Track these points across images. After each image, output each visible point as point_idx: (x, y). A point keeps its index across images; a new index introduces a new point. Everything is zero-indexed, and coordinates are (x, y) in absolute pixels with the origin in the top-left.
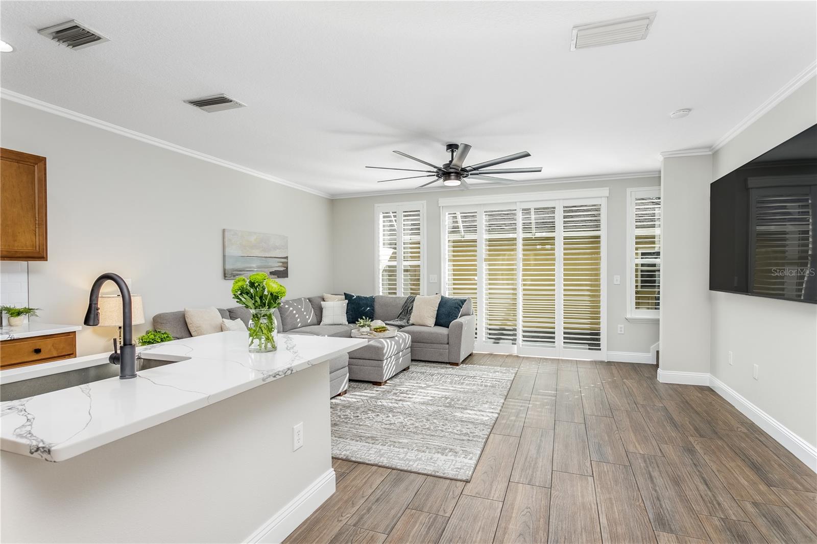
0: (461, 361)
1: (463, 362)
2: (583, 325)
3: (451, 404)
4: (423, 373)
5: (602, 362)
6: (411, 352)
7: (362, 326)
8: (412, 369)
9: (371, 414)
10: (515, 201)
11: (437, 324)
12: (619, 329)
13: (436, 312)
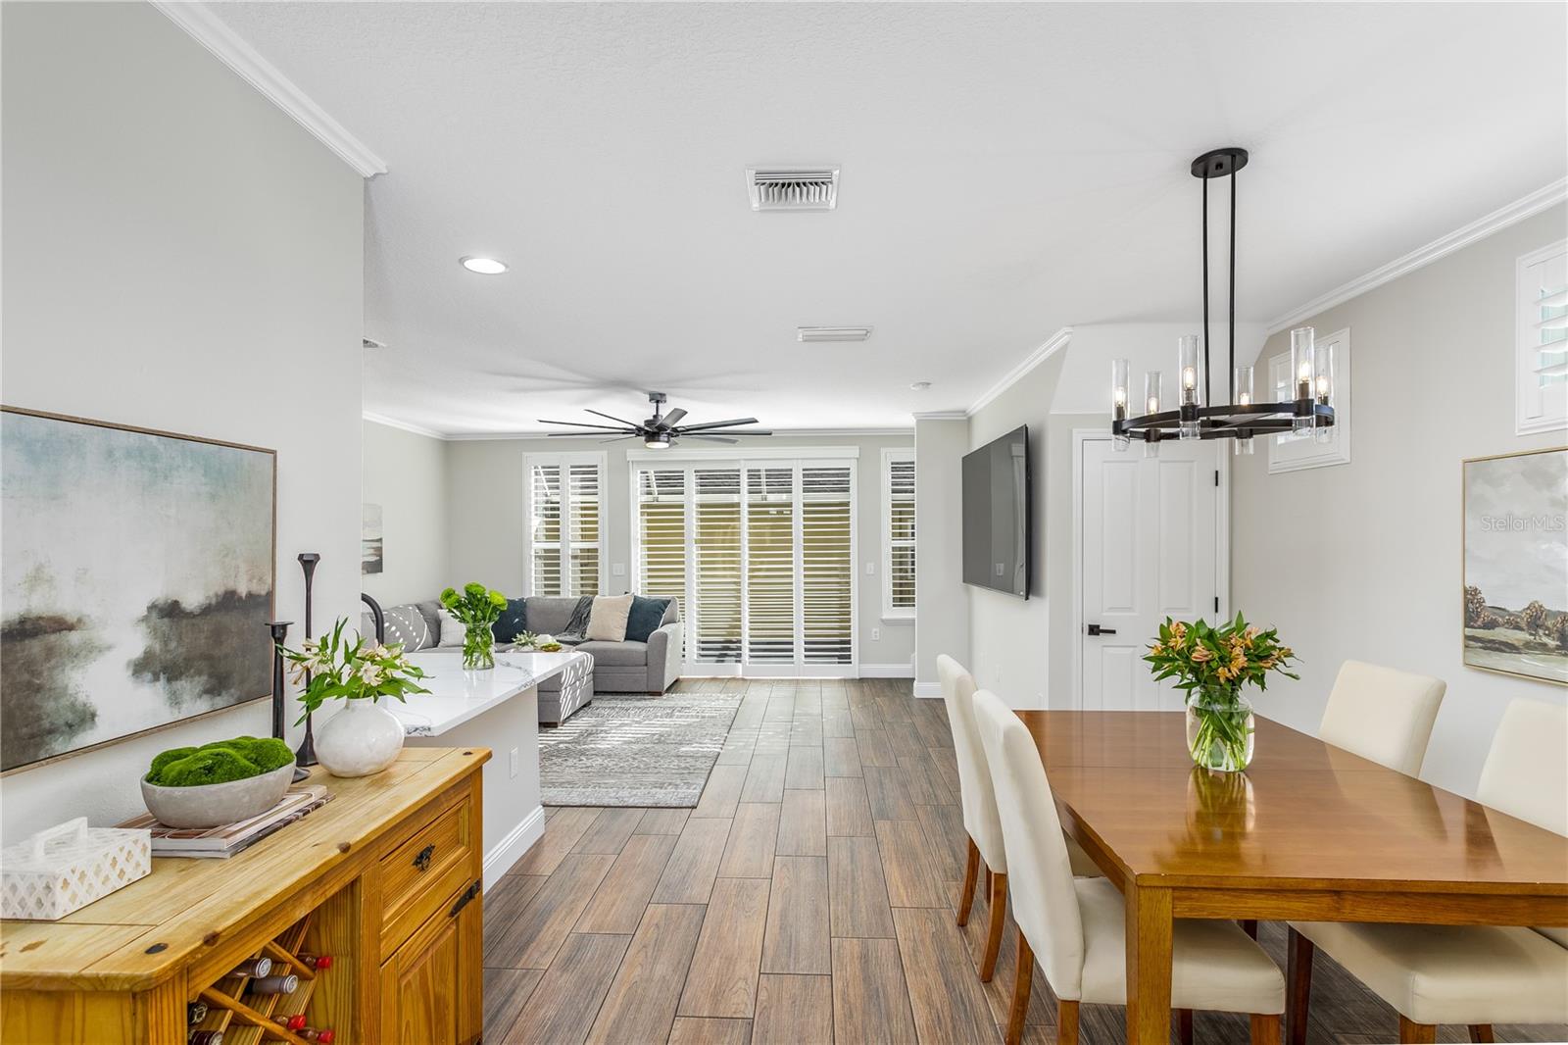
0: (665, 689)
1: (669, 690)
2: (829, 629)
3: (661, 740)
4: (613, 708)
5: (853, 680)
6: (593, 680)
7: (524, 645)
8: (595, 704)
9: (555, 760)
10: (737, 458)
11: (628, 638)
12: (874, 634)
13: (626, 620)
